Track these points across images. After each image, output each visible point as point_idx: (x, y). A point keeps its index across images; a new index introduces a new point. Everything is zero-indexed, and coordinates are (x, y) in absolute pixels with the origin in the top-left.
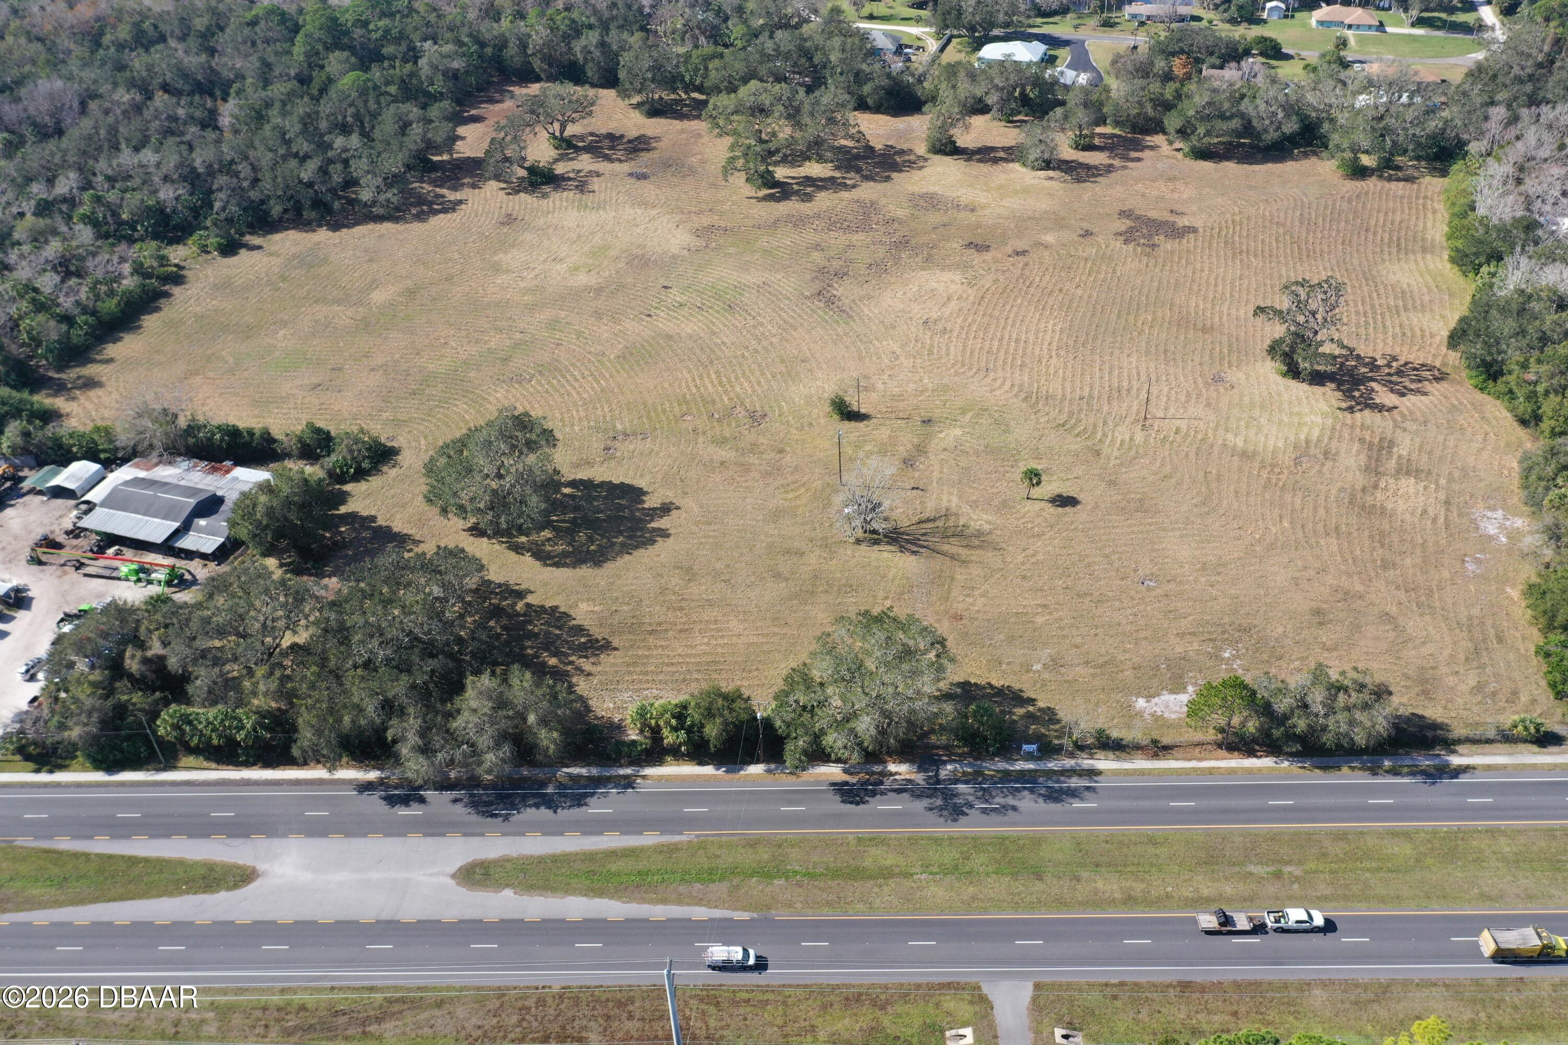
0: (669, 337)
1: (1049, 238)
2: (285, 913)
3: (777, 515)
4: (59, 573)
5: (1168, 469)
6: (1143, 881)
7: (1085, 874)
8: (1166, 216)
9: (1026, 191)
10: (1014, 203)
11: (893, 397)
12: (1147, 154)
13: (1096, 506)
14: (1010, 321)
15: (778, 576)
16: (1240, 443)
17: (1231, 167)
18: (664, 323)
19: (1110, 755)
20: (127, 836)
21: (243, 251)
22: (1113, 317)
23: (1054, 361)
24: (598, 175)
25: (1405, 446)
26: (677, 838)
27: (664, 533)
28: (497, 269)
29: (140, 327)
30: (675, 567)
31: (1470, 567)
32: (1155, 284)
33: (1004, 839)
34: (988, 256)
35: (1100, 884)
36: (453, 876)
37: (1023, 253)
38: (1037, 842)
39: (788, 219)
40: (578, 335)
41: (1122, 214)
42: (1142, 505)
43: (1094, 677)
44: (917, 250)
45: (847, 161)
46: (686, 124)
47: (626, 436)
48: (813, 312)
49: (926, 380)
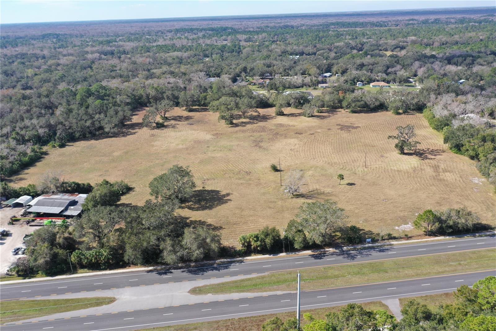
0: (214, 157)
1: (319, 131)
2: (129, 308)
3: (264, 194)
4: (20, 226)
5: (378, 175)
6: (420, 270)
7: (401, 270)
8: (350, 125)
9: (308, 122)
10: (306, 124)
11: (288, 166)
12: (338, 113)
13: (361, 185)
14: (316, 148)
15: (270, 208)
16: (396, 169)
17: (363, 114)
18: (210, 154)
19: (394, 240)
20: (64, 293)
21: (67, 147)
22: (345, 145)
23: (333, 155)
24: (178, 124)
25: (442, 166)
26: (264, 274)
27: (230, 200)
28: (153, 146)
29: (36, 165)
30: (236, 208)
31: (476, 190)
32: (354, 138)
33: (371, 264)
34: (303, 135)
35: (407, 272)
36: (189, 292)
37: (313, 134)
38: (382, 263)
39: (240, 131)
40: (184, 159)
41: (337, 125)
42: (374, 184)
43: (380, 223)
44: (281, 135)
45: (253, 118)
46: (201, 113)
47: (208, 180)
48: (256, 149)
49: (297, 162)
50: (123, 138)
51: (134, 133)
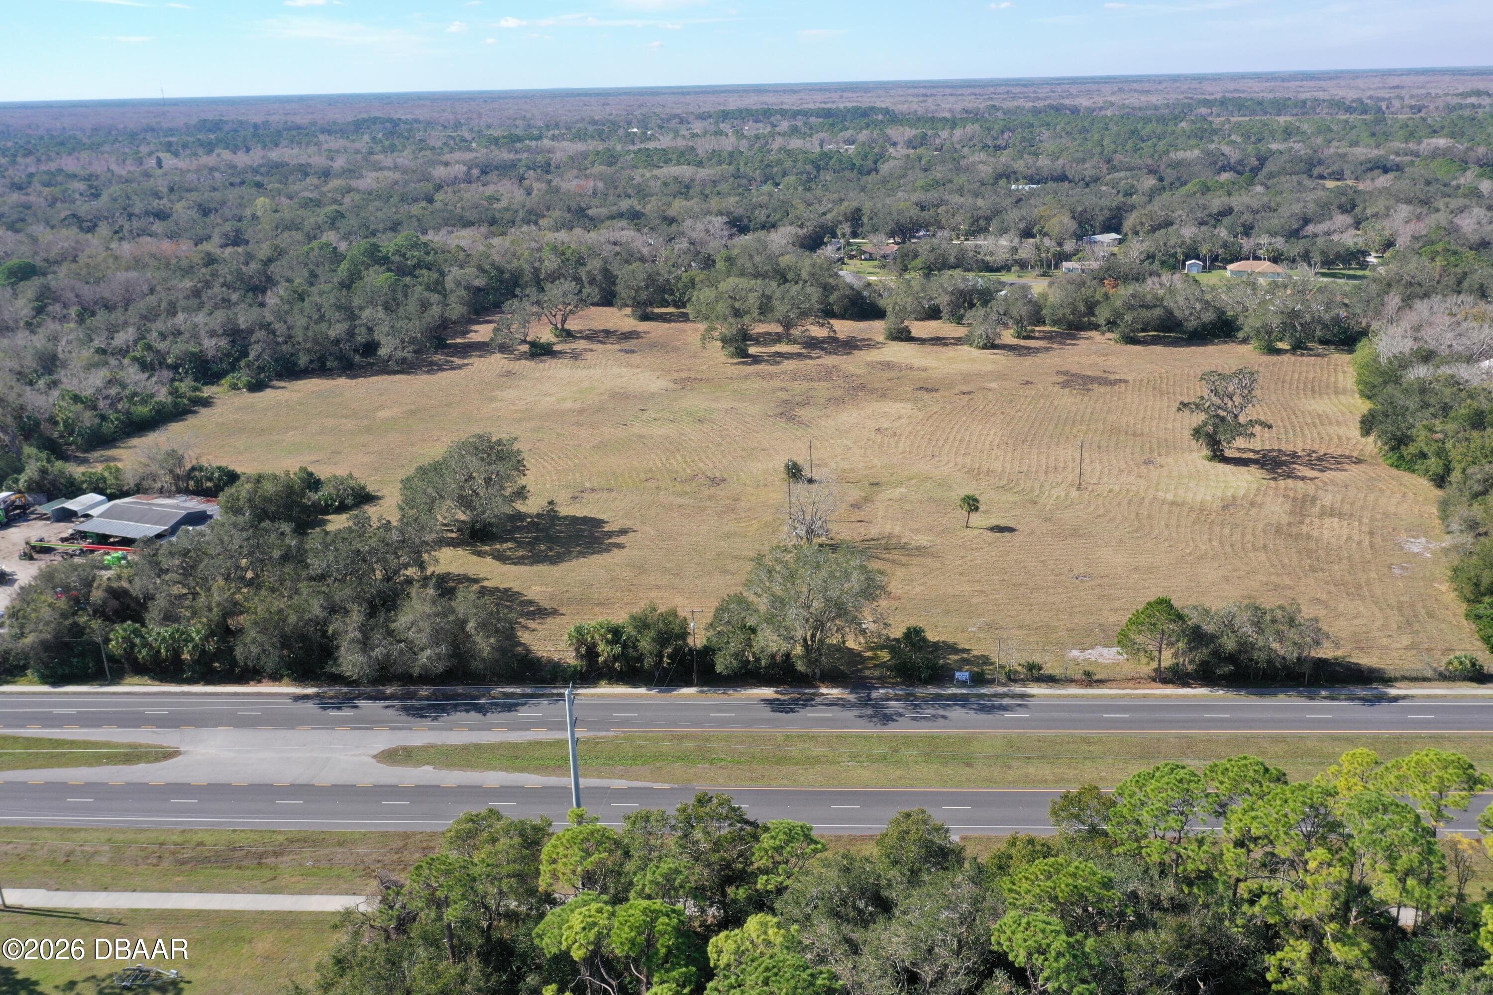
0: (643, 437)
1: (993, 385)
2: (199, 777)
3: (728, 536)
5: (1102, 511)
6: (1076, 769)
7: (1016, 764)
8: (1100, 374)
9: (973, 360)
10: (962, 367)
11: (844, 471)
12: (1082, 341)
13: (1033, 532)
14: (955, 430)
16: (1170, 497)
17: (1159, 349)
18: (637, 428)
19: (1043, 685)
20: (60, 726)
21: (269, 391)
22: (1051, 428)
23: (996, 450)
24: (591, 350)
25: (1327, 500)
26: (604, 733)
27: (620, 546)
28: (492, 399)
29: (163, 430)
30: (628, 566)
32: (1090, 410)
33: (934, 738)
34: (937, 395)
35: (1031, 771)
36: (375, 757)
37: (969, 393)
38: (967, 740)
39: (758, 374)
40: (559, 436)
41: (1059, 373)
42: (1076, 533)
43: (1028, 635)
44: (872, 391)
45: (813, 344)
46: (673, 325)
47: (593, 490)
48: (774, 424)
49: (875, 461)
50: (425, 378)
51: (460, 367)
